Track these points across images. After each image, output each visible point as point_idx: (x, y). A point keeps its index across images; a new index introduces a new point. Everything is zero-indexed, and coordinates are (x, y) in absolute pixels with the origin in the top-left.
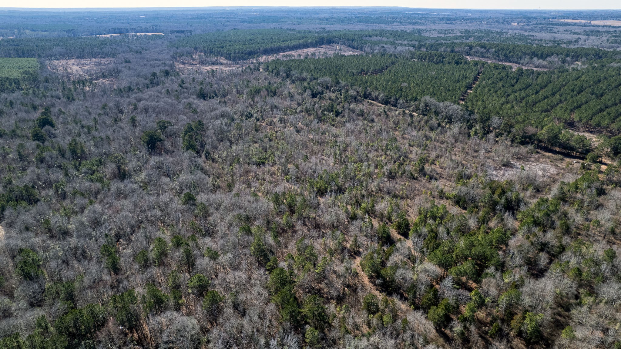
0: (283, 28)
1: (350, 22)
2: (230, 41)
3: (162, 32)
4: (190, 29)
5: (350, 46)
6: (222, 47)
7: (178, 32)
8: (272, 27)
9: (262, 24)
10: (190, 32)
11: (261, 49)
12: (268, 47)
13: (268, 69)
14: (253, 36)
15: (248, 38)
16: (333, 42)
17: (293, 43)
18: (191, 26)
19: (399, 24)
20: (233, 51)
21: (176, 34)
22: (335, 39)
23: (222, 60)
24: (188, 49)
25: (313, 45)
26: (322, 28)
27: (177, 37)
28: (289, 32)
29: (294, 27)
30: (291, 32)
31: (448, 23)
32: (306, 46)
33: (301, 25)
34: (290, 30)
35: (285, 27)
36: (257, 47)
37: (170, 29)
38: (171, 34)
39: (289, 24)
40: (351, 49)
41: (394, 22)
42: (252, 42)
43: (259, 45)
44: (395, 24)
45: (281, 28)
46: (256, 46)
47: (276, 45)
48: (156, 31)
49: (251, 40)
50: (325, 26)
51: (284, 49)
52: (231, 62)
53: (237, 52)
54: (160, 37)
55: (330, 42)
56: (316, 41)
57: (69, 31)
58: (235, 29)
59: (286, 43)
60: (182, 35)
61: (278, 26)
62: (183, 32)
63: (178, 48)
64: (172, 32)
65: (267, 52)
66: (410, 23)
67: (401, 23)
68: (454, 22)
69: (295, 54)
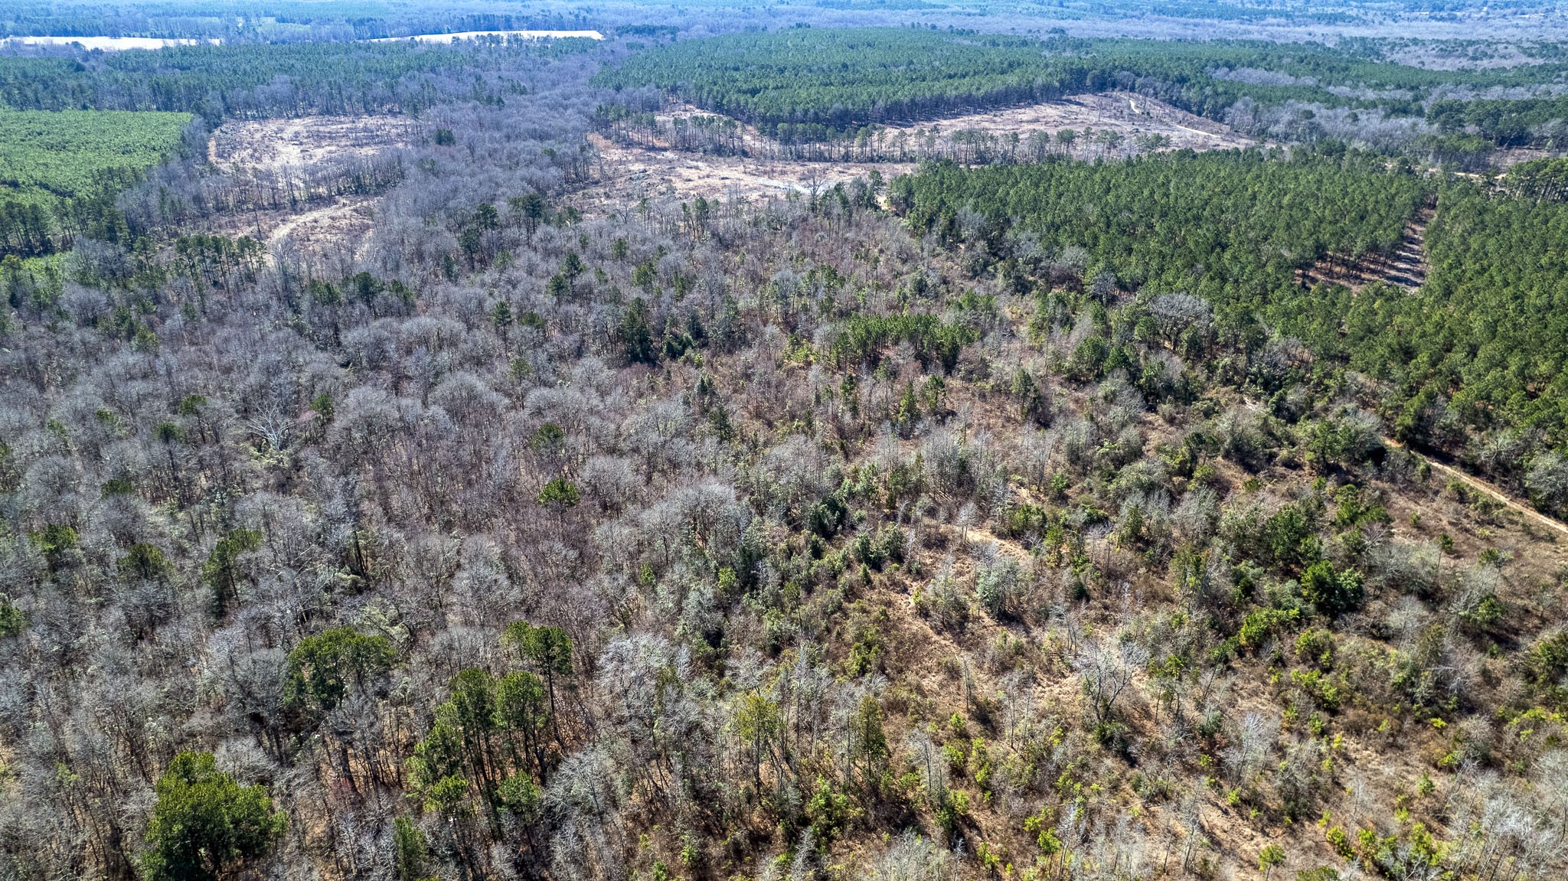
0: (938, 24)
1: (1130, 13)
2: (782, 71)
3: (598, 28)
4: (676, 20)
5: (1175, 103)
6: (754, 92)
7: (639, 31)
8: (908, 23)
9: (877, 12)
10: (674, 30)
11: (881, 103)
12: (904, 95)
13: (910, 206)
14: (854, 53)
15: (839, 58)
16: (1114, 86)
17: (988, 86)
18: (681, 12)
19: (1283, 20)
20: (787, 109)
21: (631, 38)
22: (1119, 75)
23: (750, 138)
24: (647, 92)
25: (1051, 94)
26: (1055, 31)
27: (630, 46)
28: (958, 40)
29: (969, 23)
30: (967, 42)
31: (1442, 19)
32: (1026, 96)
33: (987, 19)
34: (961, 33)
35: (944, 24)
36: (865, 97)
37: (621, 21)
38: (620, 35)
39: (953, 14)
40: (1180, 114)
41: (1265, 13)
42: (851, 77)
43: (873, 90)
44: (1270, 20)
45: (934, 27)
46: (864, 94)
47: (925, 91)
48: (585, 25)
49: (845, 66)
50: (1063, 24)
51: (955, 105)
52: (776, 147)
53: (799, 109)
54: (584, 46)
55: (1104, 83)
56: (1062, 82)
57: (361, 22)
58: (799, 26)
59: (965, 86)
60: (647, 41)
61: (922, 20)
62: (651, 31)
63: (618, 89)
64: (623, 30)
65: (901, 114)
66: (1319, 18)
67: (1288, 16)
68: (1459, 14)
69: (997, 126)
